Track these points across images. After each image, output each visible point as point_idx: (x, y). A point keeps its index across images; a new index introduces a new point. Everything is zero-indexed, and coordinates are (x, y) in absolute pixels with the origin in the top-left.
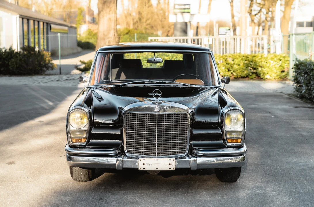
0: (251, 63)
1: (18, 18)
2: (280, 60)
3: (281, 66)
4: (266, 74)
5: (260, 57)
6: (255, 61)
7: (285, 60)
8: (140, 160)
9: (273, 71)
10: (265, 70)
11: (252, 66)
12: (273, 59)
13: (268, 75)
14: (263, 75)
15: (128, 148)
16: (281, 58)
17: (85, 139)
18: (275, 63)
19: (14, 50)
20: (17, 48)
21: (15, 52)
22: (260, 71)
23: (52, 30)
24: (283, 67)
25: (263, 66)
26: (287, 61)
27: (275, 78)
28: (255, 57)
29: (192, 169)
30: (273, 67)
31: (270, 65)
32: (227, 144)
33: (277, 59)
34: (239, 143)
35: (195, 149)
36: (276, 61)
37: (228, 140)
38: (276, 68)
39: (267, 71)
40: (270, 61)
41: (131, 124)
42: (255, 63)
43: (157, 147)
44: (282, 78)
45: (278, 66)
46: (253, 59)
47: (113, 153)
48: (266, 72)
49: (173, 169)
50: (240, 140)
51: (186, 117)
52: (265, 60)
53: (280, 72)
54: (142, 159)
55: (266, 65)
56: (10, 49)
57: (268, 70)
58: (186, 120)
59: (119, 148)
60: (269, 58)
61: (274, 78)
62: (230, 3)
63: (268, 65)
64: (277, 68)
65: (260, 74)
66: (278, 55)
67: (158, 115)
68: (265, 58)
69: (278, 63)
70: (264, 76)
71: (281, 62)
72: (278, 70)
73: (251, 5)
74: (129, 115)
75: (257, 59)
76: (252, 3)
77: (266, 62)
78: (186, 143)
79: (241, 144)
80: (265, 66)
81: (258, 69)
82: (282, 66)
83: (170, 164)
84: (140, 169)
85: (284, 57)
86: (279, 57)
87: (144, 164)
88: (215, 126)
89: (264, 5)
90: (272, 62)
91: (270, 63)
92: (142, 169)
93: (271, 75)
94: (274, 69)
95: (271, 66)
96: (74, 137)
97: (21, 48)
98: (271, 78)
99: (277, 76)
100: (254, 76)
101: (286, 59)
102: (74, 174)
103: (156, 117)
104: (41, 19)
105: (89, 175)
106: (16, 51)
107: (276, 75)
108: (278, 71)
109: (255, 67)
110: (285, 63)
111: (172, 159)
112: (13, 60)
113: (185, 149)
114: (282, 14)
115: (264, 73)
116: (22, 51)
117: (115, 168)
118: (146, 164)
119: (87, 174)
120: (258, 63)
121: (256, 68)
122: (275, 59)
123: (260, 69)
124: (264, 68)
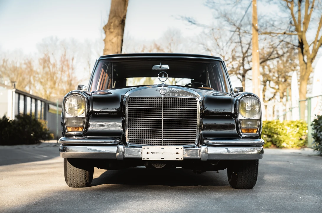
0: (266, 130)
1: (14, 93)
2: (298, 126)
3: (298, 133)
4: (283, 142)
5: (275, 123)
6: (270, 127)
7: (303, 127)
8: (144, 148)
9: (290, 138)
10: (281, 137)
11: (267, 133)
12: (290, 126)
13: (284, 143)
14: (279, 143)
15: (130, 137)
16: (298, 125)
17: (82, 128)
18: (292, 130)
19: (8, 118)
20: (11, 117)
21: (9, 121)
22: (276, 139)
23: (50, 111)
24: (301, 134)
25: (279, 133)
26: (305, 127)
27: (293, 146)
28: (270, 124)
29: (202, 159)
30: (290, 134)
31: (286, 131)
32: (241, 135)
33: (294, 125)
34: (255, 133)
35: (206, 139)
36: (293, 128)
37: (242, 130)
38: (293, 135)
39: (284, 139)
40: (286, 127)
41: (134, 110)
42: (270, 129)
43: (162, 134)
44: (300, 146)
45: (296, 133)
46: (267, 125)
47: (113, 142)
48: (282, 139)
49: (181, 159)
50: (256, 130)
51: (195, 102)
52: (281, 126)
53: (298, 140)
54: (146, 147)
55: (282, 132)
56: (4, 117)
57: (285, 137)
58: (195, 106)
59: (120, 138)
60: (285, 124)
61: (291, 146)
62: (242, 82)
63: (284, 132)
64: (295, 135)
65: (276, 142)
66: (295, 122)
67: (164, 99)
68: (280, 124)
69: (295, 130)
70: (281, 144)
71: (298, 129)
72: (295, 137)
73: (265, 90)
74: (131, 100)
75: (272, 126)
76: (265, 87)
77: (282, 128)
78: (195, 132)
79: (257, 135)
80: (280, 133)
81: (273, 136)
82: (300, 132)
83: (177, 153)
84: (144, 158)
85: (301, 123)
86: (296, 123)
87: (148, 153)
88: (228, 115)
89: (278, 89)
90: (288, 128)
91: (286, 130)
92: (146, 159)
93: (288, 143)
94: (291, 136)
95: (287, 133)
96: (69, 126)
97: (16, 116)
98: (288, 146)
99: (295, 144)
100: (269, 144)
101: (304, 125)
102: (69, 176)
103: (162, 101)
104: (38, 97)
105: (85, 177)
106: (10, 119)
107: (293, 143)
108: (295, 139)
109: (270, 134)
110: (303, 130)
111: (180, 147)
112: (7, 129)
113: (194, 139)
114: (299, 86)
115: (280, 141)
116: (17, 119)
117: (115, 158)
118: (150, 153)
119: (84, 176)
120: (273, 129)
121: (272, 135)
122: (292, 125)
123: (275, 136)
124: (281, 135)
